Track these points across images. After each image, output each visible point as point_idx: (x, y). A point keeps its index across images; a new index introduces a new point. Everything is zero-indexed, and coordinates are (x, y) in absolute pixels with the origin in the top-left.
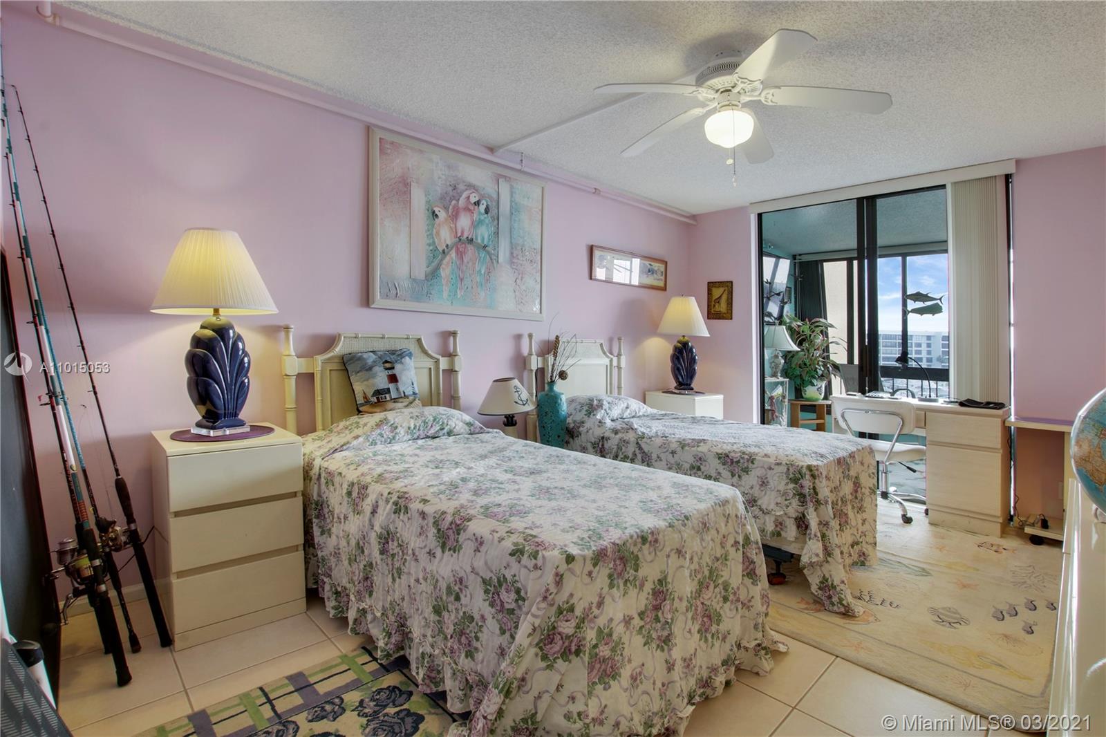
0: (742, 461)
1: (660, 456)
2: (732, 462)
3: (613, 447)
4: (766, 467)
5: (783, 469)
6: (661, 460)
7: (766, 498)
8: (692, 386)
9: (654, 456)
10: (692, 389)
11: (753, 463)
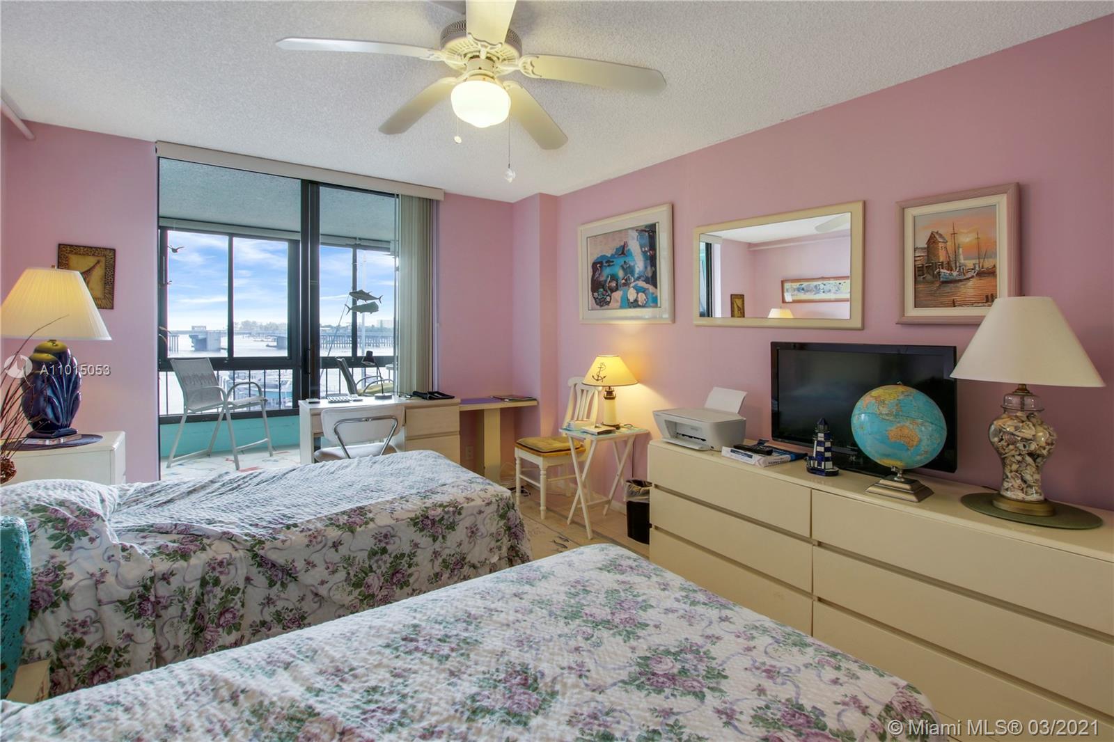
0: (446, 517)
1: (311, 559)
2: (433, 522)
3: (188, 587)
4: (475, 513)
5: (494, 507)
6: (314, 566)
7: (477, 548)
8: (73, 426)
9: (300, 565)
10: (74, 432)
11: (460, 514)
